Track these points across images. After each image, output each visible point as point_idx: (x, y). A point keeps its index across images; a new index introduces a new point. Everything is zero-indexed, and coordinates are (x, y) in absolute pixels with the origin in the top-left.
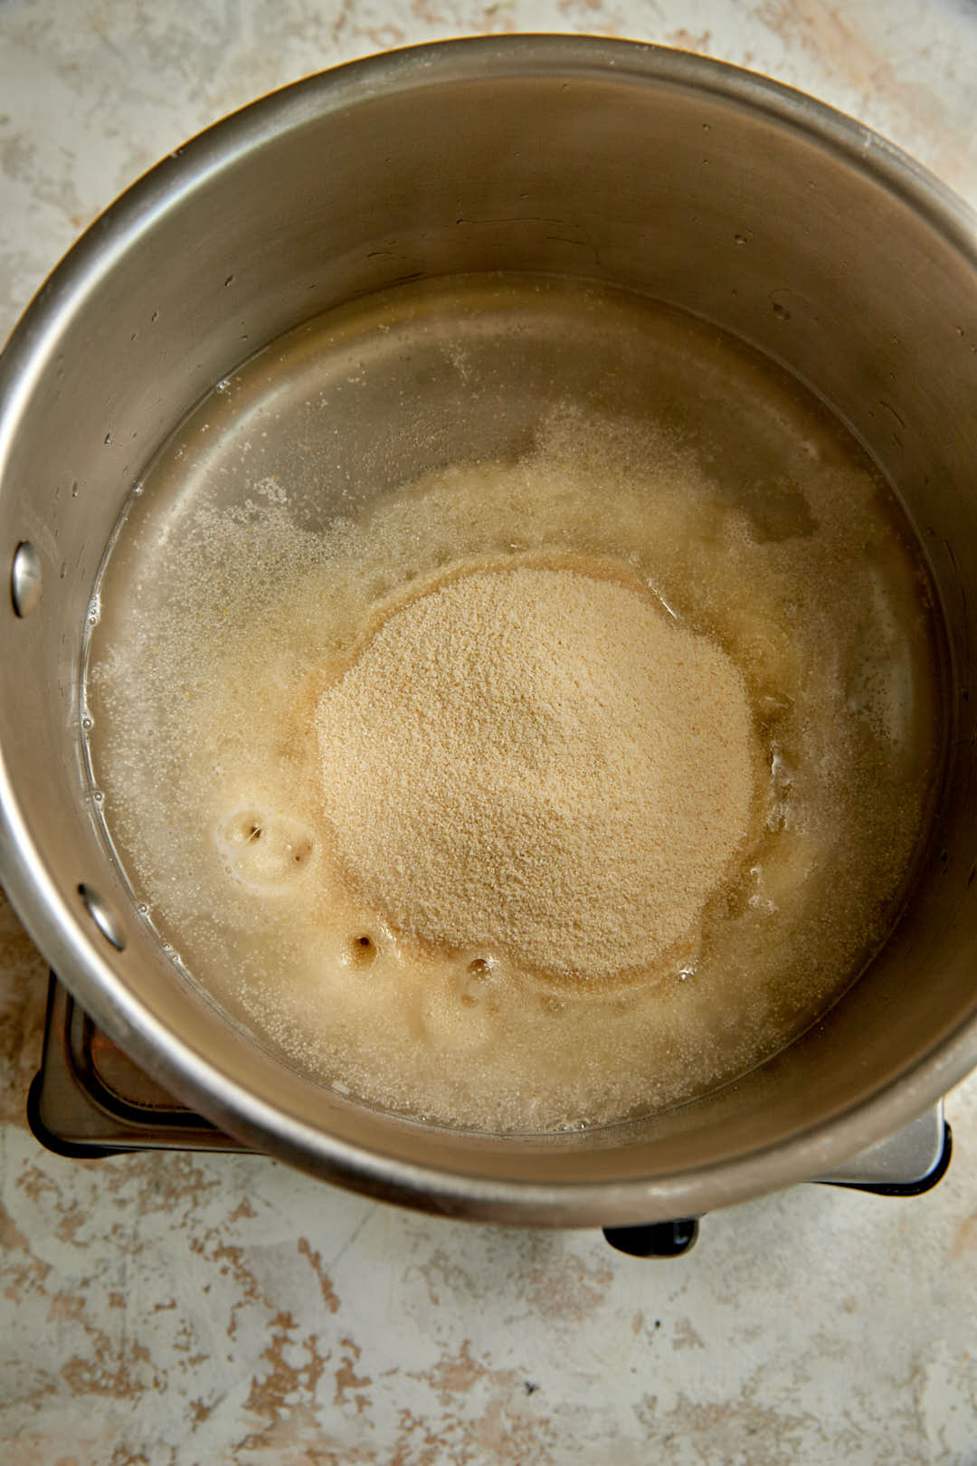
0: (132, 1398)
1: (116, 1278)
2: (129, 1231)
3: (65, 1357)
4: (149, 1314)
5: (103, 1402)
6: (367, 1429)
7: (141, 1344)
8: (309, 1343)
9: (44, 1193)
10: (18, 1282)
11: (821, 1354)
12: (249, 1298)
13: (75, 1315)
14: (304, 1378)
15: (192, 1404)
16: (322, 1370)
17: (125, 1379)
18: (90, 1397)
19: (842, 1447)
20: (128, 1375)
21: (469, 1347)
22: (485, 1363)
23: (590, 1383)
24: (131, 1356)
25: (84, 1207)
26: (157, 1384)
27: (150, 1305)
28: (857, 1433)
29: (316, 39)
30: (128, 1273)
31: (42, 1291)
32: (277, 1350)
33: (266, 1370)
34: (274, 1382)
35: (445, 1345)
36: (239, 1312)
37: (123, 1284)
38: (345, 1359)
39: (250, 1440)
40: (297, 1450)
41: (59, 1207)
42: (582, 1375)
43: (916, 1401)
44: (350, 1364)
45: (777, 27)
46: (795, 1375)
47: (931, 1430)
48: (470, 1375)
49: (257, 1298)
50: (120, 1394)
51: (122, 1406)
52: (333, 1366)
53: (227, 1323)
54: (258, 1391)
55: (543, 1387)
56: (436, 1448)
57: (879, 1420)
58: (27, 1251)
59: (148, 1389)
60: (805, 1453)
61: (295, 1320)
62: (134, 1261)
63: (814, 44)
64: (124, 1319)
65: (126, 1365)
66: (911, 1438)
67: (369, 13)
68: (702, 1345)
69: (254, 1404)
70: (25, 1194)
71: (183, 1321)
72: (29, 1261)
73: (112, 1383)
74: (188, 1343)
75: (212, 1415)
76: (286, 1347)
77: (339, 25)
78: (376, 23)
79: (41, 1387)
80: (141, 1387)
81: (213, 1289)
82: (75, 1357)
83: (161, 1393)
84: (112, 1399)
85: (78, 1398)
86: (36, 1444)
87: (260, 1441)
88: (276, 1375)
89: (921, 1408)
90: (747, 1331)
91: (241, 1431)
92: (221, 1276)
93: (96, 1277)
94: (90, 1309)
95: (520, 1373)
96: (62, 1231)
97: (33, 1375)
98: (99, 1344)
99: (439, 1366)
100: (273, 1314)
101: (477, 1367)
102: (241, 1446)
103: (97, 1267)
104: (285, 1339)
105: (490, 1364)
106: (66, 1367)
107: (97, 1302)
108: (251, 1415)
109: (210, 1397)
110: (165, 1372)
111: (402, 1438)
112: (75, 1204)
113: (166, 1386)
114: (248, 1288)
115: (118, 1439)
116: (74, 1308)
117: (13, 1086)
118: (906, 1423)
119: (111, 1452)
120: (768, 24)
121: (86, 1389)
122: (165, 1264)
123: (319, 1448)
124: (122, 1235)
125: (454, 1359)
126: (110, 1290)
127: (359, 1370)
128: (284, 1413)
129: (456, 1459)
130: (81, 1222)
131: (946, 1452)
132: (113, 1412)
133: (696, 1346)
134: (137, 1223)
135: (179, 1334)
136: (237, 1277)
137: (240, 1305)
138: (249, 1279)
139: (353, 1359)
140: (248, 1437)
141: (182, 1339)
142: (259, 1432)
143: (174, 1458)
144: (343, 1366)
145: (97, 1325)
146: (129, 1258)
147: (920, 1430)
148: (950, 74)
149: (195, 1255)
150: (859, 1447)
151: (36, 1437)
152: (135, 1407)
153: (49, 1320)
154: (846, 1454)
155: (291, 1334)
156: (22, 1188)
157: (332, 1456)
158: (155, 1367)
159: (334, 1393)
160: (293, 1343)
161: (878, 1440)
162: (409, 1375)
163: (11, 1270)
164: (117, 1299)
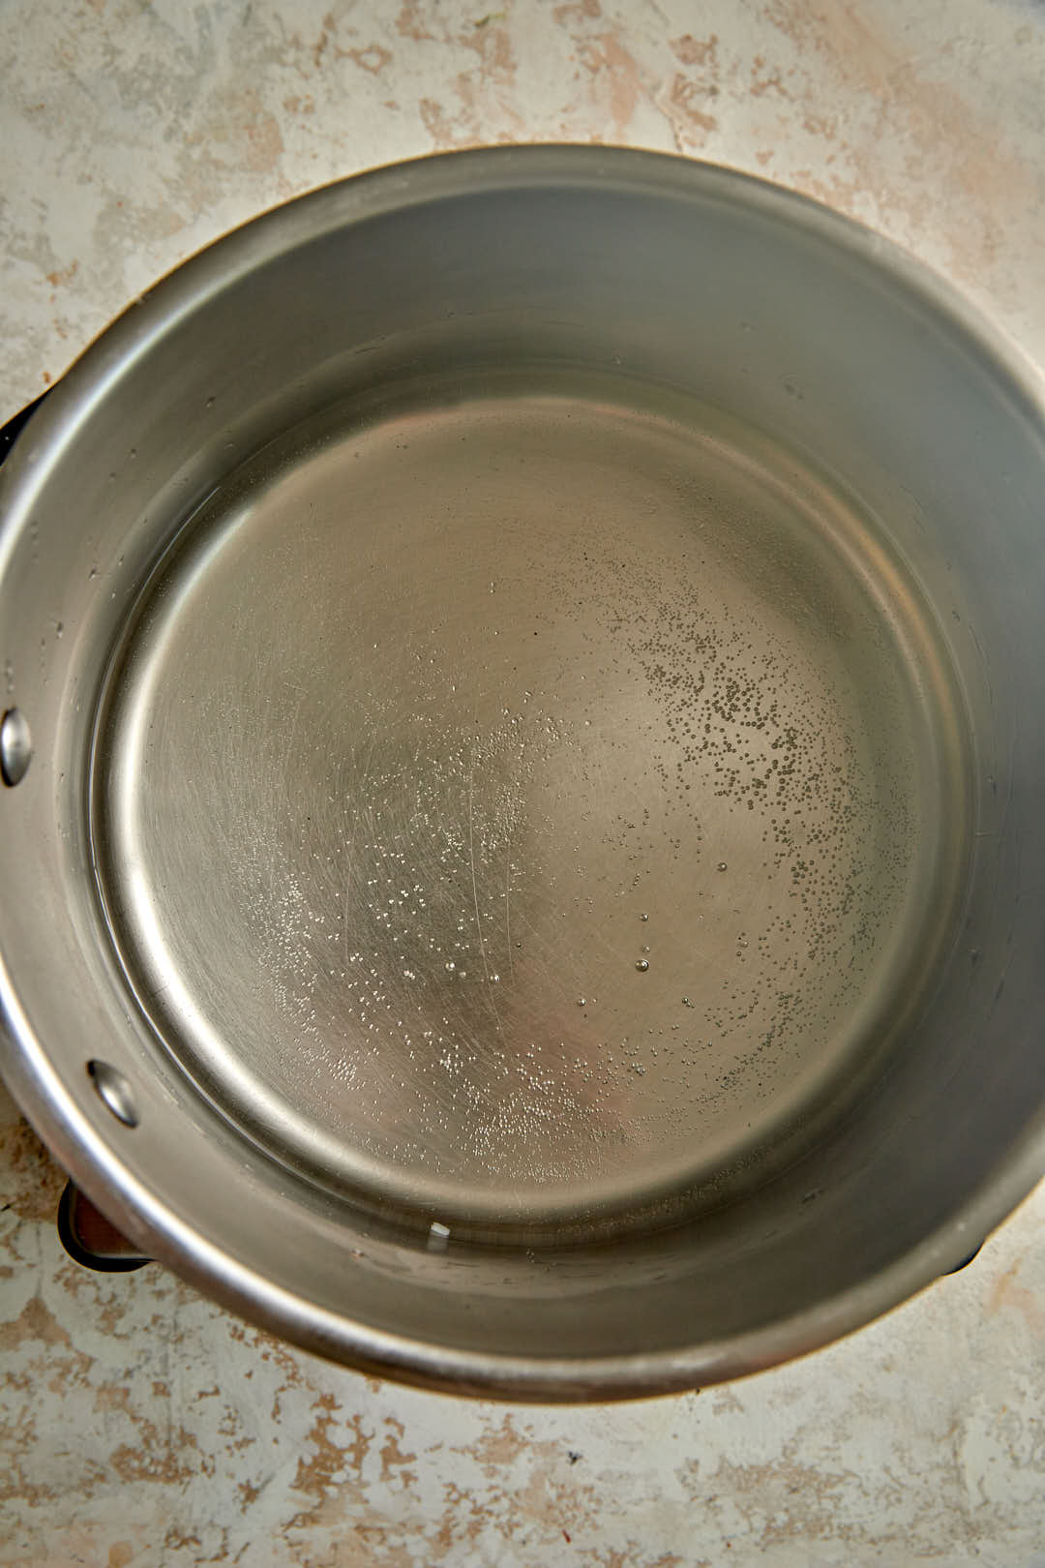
0: (181, 1483)
1: (158, 1368)
2: (169, 1321)
3: (113, 1447)
4: (194, 1401)
5: (154, 1488)
6: (415, 1504)
7: (187, 1430)
8: (353, 1423)
9: (81, 1288)
10: (62, 1375)
11: (861, 1413)
12: (291, 1382)
13: (121, 1406)
14: (349, 1457)
15: (241, 1486)
16: (368, 1448)
17: (173, 1464)
18: (138, 1484)
19: (883, 1502)
20: (176, 1461)
21: (512, 1420)
22: (527, 1435)
23: (632, 1450)
24: (179, 1443)
25: (122, 1300)
26: (205, 1469)
27: (194, 1393)
28: (897, 1487)
29: (296, 64)
30: (171, 1361)
31: (86, 1383)
32: (321, 1431)
33: (311, 1451)
34: (319, 1462)
35: (488, 1419)
36: (282, 1395)
37: (166, 1374)
38: (389, 1437)
39: (300, 1518)
40: (345, 1527)
41: (98, 1300)
42: (624, 1443)
43: (955, 1454)
44: (394, 1442)
45: (788, 28)
46: (835, 1434)
47: (970, 1482)
48: (514, 1447)
49: (299, 1381)
50: (169, 1480)
51: (172, 1491)
52: (378, 1444)
53: (271, 1407)
54: (304, 1471)
55: (586, 1456)
56: (483, 1518)
57: (918, 1474)
58: (69, 1345)
59: (197, 1474)
60: (846, 1508)
61: (338, 1402)
62: (175, 1351)
63: (828, 45)
64: (169, 1408)
65: (174, 1451)
66: (951, 1490)
67: (352, 33)
68: (742, 1409)
69: (302, 1483)
70: (64, 1288)
71: (227, 1407)
72: (72, 1355)
73: (160, 1469)
74: (234, 1427)
75: (261, 1495)
76: (330, 1428)
77: (320, 49)
78: (360, 43)
79: (92, 1476)
80: (189, 1472)
81: (255, 1376)
82: (123, 1446)
83: (209, 1476)
84: (161, 1484)
85: (128, 1484)
86: (90, 1530)
87: (309, 1519)
88: (322, 1455)
89: (960, 1461)
90: (786, 1394)
91: (289, 1510)
92: (262, 1361)
93: (139, 1367)
94: (134, 1399)
95: (562, 1443)
96: (103, 1324)
97: (82, 1465)
98: (146, 1432)
99: (482, 1440)
100: (316, 1396)
101: (520, 1440)
102: (291, 1524)
103: (139, 1358)
104: (330, 1420)
105: (532, 1436)
106: (114, 1455)
107: (141, 1391)
108: (299, 1494)
109: (258, 1479)
110: (212, 1457)
111: (449, 1511)
112: (114, 1297)
113: (214, 1471)
114: (290, 1371)
115: (169, 1524)
116: (118, 1398)
117: (44, 1183)
118: (946, 1476)
119: (164, 1536)
120: (779, 25)
121: (136, 1475)
122: (207, 1352)
123: (367, 1524)
124: (162, 1325)
125: (497, 1432)
126: (154, 1379)
127: (403, 1448)
128: (331, 1490)
129: (502, 1528)
130: (121, 1316)
131: (986, 1502)
132: (163, 1496)
133: (736, 1411)
134: (177, 1313)
135: (224, 1419)
136: (278, 1361)
137: (282, 1389)
138: (290, 1363)
139: (398, 1436)
140: (297, 1516)
141: (228, 1424)
142: (308, 1510)
143: (225, 1538)
144: (388, 1443)
145: (142, 1414)
146: (171, 1347)
147: (959, 1481)
148: (974, 72)
149: (236, 1342)
150: (899, 1500)
151: (89, 1524)
152: (185, 1491)
153: (95, 1411)
154: (887, 1508)
155: (335, 1415)
156: (61, 1283)
157: (381, 1530)
158: (202, 1452)
159: (380, 1470)
160: (336, 1423)
161: (918, 1493)
162: (453, 1449)
163: (55, 1364)
164: (161, 1388)
